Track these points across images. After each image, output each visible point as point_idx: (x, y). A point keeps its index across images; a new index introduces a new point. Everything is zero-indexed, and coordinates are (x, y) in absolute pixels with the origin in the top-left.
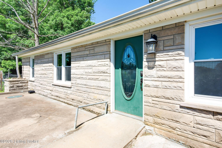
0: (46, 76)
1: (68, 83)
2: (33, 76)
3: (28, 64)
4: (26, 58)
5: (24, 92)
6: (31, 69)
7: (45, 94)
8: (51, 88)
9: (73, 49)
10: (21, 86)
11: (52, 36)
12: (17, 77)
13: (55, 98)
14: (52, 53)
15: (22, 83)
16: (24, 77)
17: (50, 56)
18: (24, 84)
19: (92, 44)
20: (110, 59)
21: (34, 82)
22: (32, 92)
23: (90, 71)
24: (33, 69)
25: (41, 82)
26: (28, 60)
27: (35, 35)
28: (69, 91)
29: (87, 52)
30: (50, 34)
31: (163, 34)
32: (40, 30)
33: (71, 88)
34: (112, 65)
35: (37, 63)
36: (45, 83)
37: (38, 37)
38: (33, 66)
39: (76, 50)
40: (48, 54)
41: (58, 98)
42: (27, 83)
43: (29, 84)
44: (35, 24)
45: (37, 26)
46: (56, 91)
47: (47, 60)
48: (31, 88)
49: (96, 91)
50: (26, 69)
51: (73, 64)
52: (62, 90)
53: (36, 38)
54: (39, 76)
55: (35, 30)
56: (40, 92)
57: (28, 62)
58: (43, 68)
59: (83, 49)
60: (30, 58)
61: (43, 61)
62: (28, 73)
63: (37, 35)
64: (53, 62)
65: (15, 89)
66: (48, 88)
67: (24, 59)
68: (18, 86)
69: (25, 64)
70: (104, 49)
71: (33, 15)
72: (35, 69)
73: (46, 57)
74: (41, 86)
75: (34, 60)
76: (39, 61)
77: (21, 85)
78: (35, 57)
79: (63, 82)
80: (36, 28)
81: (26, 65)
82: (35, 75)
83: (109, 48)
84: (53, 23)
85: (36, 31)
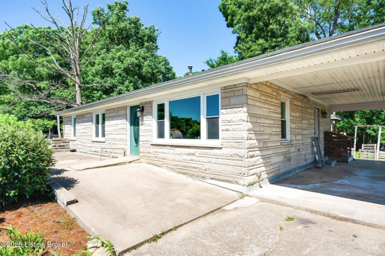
0: (86, 134)
1: (103, 139)
2: (75, 136)
3: (69, 123)
4: (68, 117)
5: (66, 151)
6: (73, 129)
7: (85, 151)
8: (90, 145)
9: (106, 110)
10: (63, 146)
11: (97, 86)
12: (58, 137)
13: (94, 153)
14: (91, 113)
15: (64, 142)
16: (65, 137)
17: (90, 115)
18: (66, 144)
19: (117, 108)
20: (127, 119)
21: (75, 141)
22: (74, 151)
23: (116, 128)
24: (75, 128)
25: (82, 141)
26: (69, 120)
27: (77, 84)
28: (103, 145)
29: (115, 114)
30: (96, 84)
31: (147, 106)
32: (83, 78)
33: (104, 142)
34: (128, 124)
35: (79, 123)
36: (86, 141)
37: (80, 87)
38: (75, 125)
39: (108, 112)
40: (88, 113)
41: (95, 153)
42: (69, 142)
43: (70, 144)
44: (77, 71)
45: (79, 73)
46: (94, 147)
47: (86, 119)
48: (72, 147)
49: (120, 142)
50: (67, 129)
51: (107, 123)
52: (98, 145)
53: (77, 89)
54: (81, 134)
55: (77, 77)
56: (81, 150)
57: (69, 121)
58: (84, 127)
59: (112, 111)
60: (71, 117)
61: (83, 120)
62: (70, 132)
63: (79, 85)
64: (92, 121)
65: (57, 149)
66: (88, 145)
67: (65, 118)
68: (60, 146)
69: (66, 123)
70: (123, 112)
71: (74, 60)
72: (77, 128)
73: (86, 116)
74: (82, 144)
75: (75, 119)
76: (80, 120)
77: (62, 144)
78: (77, 116)
79: (100, 138)
80: (77, 75)
81: (68, 124)
82: (76, 135)
83: (126, 111)
84: (100, 67)
85: (77, 79)
